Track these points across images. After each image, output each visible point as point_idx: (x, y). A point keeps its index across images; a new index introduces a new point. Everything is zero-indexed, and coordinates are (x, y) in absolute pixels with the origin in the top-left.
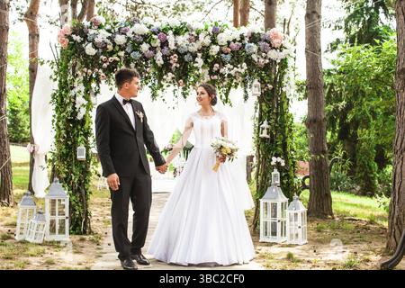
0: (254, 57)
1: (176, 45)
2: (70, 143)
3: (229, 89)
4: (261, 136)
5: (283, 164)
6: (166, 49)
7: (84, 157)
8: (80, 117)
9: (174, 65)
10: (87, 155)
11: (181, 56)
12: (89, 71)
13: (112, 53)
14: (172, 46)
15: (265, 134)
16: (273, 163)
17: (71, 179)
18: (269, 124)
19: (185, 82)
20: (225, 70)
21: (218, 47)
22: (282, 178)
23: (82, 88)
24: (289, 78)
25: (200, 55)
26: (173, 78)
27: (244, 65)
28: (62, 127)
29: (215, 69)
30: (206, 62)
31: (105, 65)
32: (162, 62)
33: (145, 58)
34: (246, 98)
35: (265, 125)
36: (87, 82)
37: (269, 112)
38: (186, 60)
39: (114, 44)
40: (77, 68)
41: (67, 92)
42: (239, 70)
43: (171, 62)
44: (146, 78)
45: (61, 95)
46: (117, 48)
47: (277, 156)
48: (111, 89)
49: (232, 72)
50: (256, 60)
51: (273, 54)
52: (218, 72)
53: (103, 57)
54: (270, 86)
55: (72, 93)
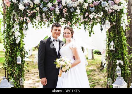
0: (106, 8)
1: (66, 3)
2: (13, 55)
3: (93, 25)
4: (110, 49)
5: (122, 64)
6: (61, 6)
7: (20, 62)
8: (17, 42)
9: (65, 14)
10: (22, 61)
11: (69, 9)
12: (22, 18)
13: (33, 9)
14: (64, 4)
15: (112, 48)
16: (117, 64)
18: (114, 43)
19: (71, 22)
20: (91, 16)
21: (88, 4)
22: (122, 70)
23: (18, 27)
24: (124, 19)
25: (78, 8)
26: (65, 21)
27: (102, 13)
28: (8, 48)
29: (86, 15)
30: (81, 12)
31: (29, 15)
32: (59, 13)
33: (50, 11)
34: (102, 30)
35: (112, 43)
36: (21, 24)
37: (114, 37)
38: (71, 11)
39: (34, 4)
40: (15, 17)
41: (10, 29)
42: (99, 16)
43: (64, 12)
44: (51, 21)
45: (7, 31)
46: (35, 6)
47: (119, 59)
48: (33, 27)
49: (95, 17)
50: (108, 10)
51: (116, 7)
52: (88, 17)
53: (28, 11)
54: (114, 24)
55: (13, 30)
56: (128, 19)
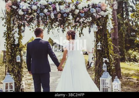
0: (94, 14)
1: (60, 9)
2: (13, 55)
3: (83, 28)
4: (97, 49)
5: (108, 61)
6: (55, 11)
8: (16, 42)
9: (59, 18)
11: (62, 14)
12: (21, 22)
13: (31, 14)
14: (58, 10)
15: (99, 48)
16: (104, 61)
17: (14, 71)
18: (101, 44)
19: (64, 26)
20: (81, 20)
21: (79, 10)
22: (107, 67)
23: (17, 30)
24: (109, 23)
25: (71, 14)
26: (58, 24)
27: (91, 18)
28: (9, 48)
29: (77, 20)
30: (73, 17)
31: (28, 19)
32: (54, 17)
33: (46, 16)
35: (99, 44)
36: (19, 27)
37: (101, 38)
38: (64, 16)
39: (32, 10)
40: (15, 21)
41: (11, 32)
42: (88, 20)
43: (58, 17)
44: (46, 25)
45: (8, 33)
46: (33, 11)
47: (105, 57)
48: (30, 30)
49: (85, 21)
50: (95, 16)
51: (102, 13)
52: (78, 22)
53: (27, 16)
54: (101, 27)
55: (13, 32)
56: (112, 23)
